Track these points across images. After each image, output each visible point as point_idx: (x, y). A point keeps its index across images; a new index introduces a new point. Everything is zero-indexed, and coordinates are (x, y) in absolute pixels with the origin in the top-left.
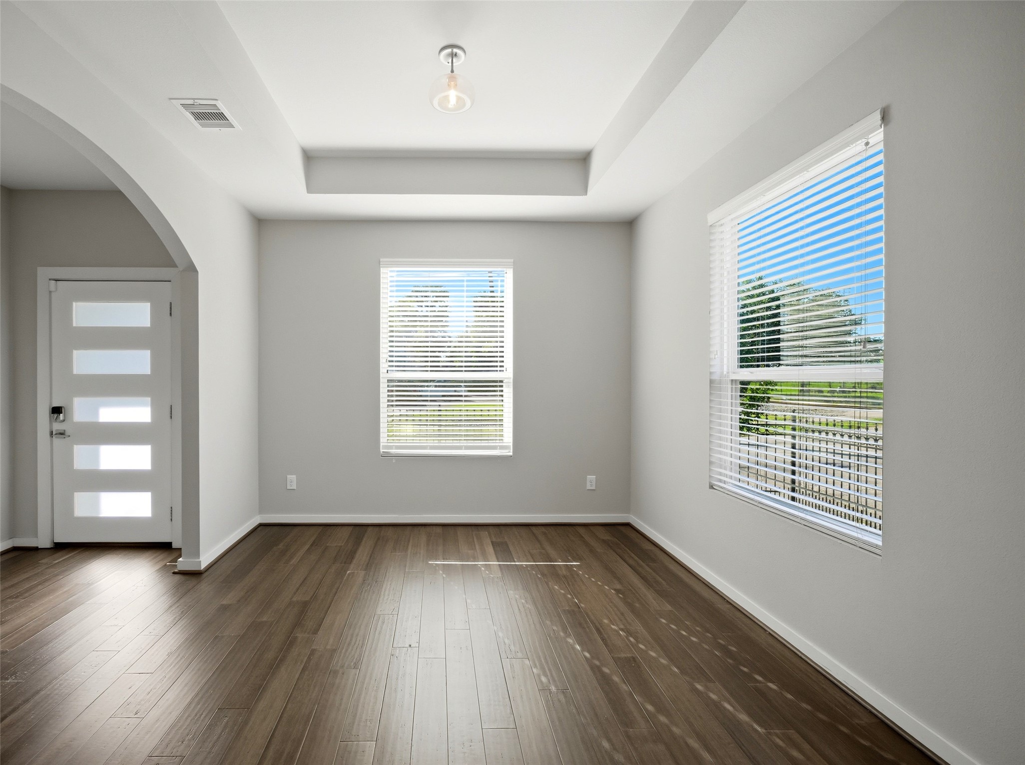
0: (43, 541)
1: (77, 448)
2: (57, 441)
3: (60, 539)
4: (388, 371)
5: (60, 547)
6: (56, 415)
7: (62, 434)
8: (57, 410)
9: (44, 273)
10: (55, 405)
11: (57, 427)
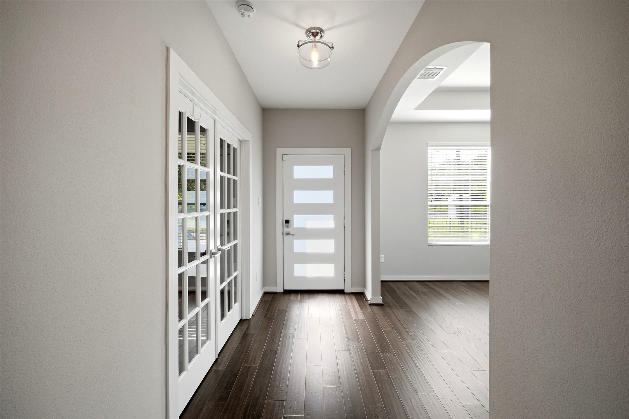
0: (279, 289)
1: (296, 241)
2: (287, 238)
3: (287, 288)
4: (432, 201)
5: (288, 292)
6: (287, 224)
7: (288, 234)
8: (287, 222)
9: (280, 151)
10: (285, 219)
11: (286, 230)
